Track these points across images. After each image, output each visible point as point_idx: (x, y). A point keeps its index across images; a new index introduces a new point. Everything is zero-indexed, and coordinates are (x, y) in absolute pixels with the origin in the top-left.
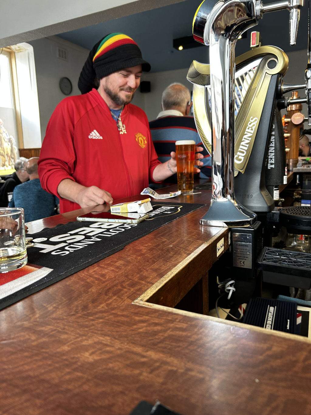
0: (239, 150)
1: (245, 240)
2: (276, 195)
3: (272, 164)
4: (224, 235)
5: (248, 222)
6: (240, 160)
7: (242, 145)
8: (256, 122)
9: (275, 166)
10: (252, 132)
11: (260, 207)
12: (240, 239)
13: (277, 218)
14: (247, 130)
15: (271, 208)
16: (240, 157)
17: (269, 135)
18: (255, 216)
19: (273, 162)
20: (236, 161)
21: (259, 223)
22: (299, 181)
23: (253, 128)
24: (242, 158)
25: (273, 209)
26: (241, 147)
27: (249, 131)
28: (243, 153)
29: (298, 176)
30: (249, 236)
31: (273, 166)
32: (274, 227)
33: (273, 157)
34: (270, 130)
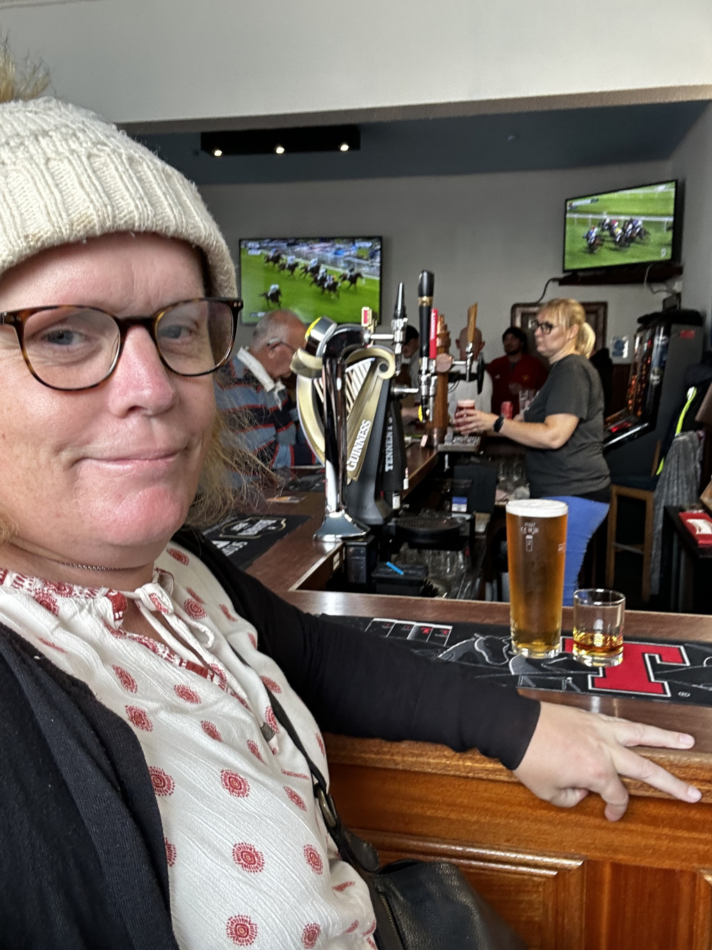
0: (352, 455)
1: (359, 554)
2: (396, 502)
3: (390, 465)
4: (339, 550)
5: (362, 537)
6: (353, 466)
7: (355, 451)
8: (369, 426)
9: (394, 467)
10: (365, 436)
11: (375, 520)
12: (355, 554)
13: (393, 531)
14: (359, 434)
15: (387, 520)
16: (352, 464)
17: (385, 431)
18: (369, 529)
19: (391, 462)
20: (349, 468)
21: (372, 538)
22: (449, 465)
23: (367, 432)
24: (355, 465)
25: (390, 521)
26: (353, 452)
27: (362, 435)
28: (356, 458)
29: (447, 457)
30: (363, 551)
31: (391, 467)
32: (391, 541)
33: (392, 456)
34: (386, 424)
